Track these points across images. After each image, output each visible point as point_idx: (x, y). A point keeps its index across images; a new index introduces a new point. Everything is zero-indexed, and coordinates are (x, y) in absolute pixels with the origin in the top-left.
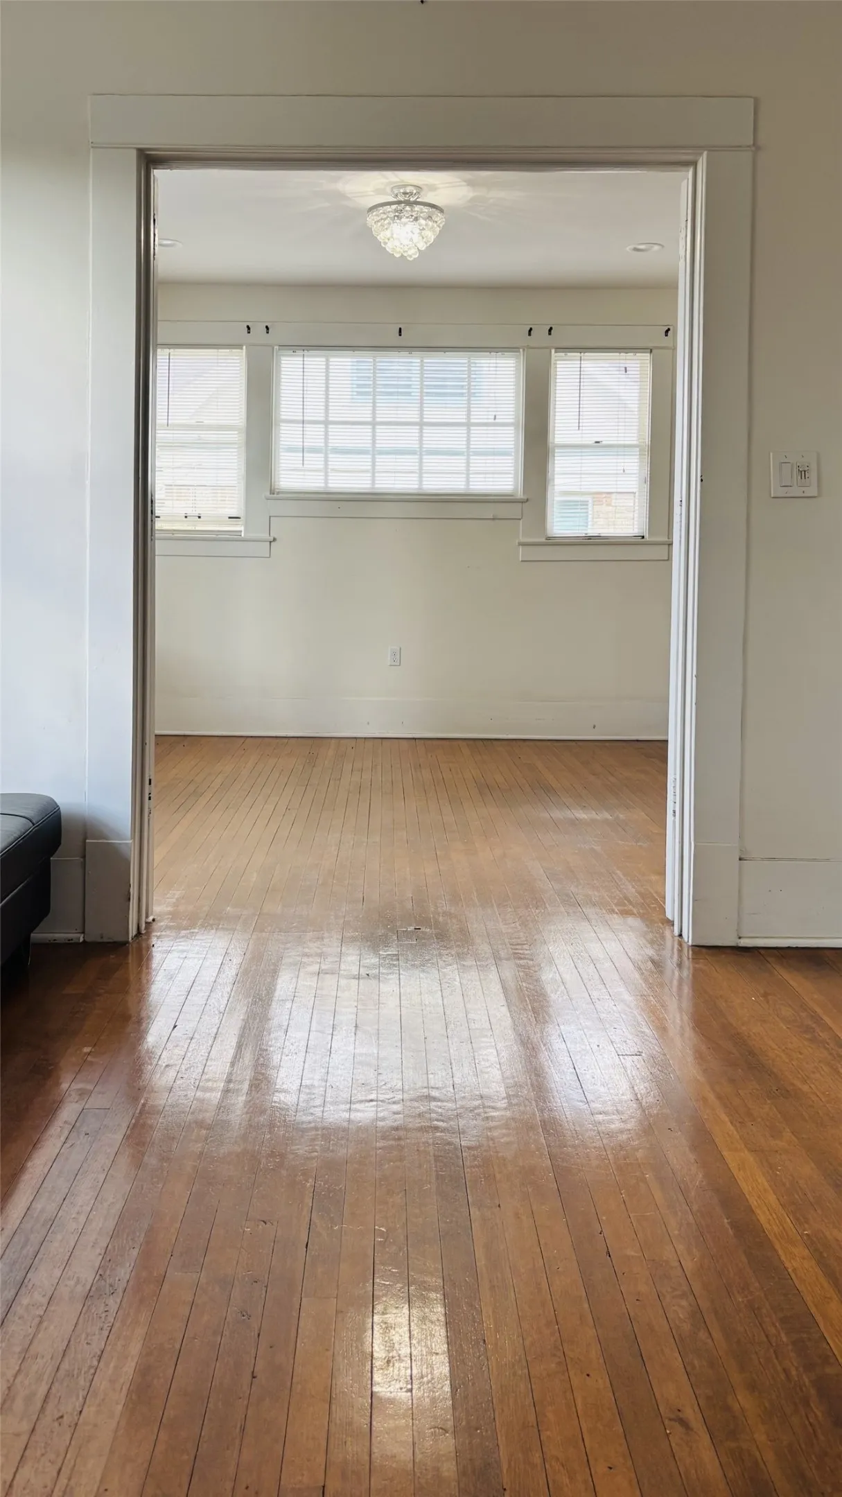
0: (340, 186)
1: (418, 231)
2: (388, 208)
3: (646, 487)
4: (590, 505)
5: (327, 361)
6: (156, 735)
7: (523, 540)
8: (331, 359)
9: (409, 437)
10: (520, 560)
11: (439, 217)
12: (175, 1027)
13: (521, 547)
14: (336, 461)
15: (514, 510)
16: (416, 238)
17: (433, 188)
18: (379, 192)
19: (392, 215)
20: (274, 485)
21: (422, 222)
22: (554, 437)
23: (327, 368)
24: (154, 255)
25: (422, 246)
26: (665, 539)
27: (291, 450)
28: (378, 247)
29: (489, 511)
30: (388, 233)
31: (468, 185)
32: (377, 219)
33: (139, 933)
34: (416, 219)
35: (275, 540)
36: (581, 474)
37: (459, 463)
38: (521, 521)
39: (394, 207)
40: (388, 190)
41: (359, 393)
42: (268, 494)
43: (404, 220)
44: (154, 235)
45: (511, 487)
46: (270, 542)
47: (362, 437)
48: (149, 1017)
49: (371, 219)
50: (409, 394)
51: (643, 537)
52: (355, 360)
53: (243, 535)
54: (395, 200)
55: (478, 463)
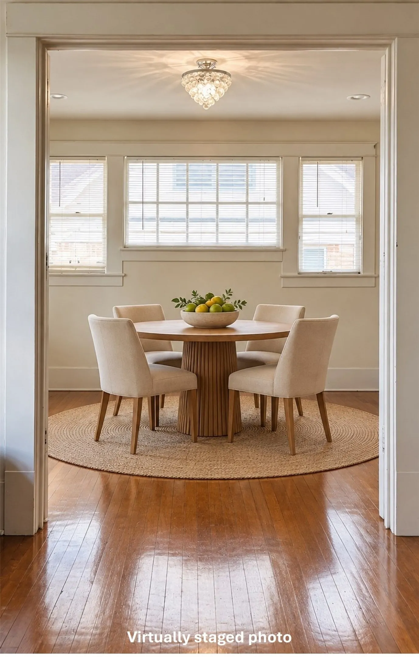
0: (164, 60)
1: (215, 88)
2: (196, 74)
3: (361, 242)
4: (325, 253)
5: (158, 166)
6: (49, 391)
7: (283, 274)
8: (160, 164)
9: (209, 211)
10: (282, 286)
11: (228, 79)
12: (62, 592)
13: (282, 279)
14: (164, 226)
15: (276, 257)
16: (213, 92)
17: (223, 61)
18: (189, 63)
19: (198, 78)
20: (125, 242)
21: (217, 82)
22: (302, 211)
23: (158, 169)
24: (48, 104)
25: (217, 98)
26: (373, 274)
27: (135, 219)
28: (189, 98)
29: (262, 257)
30: (195, 90)
31: (246, 59)
32: (187, 81)
33: (40, 529)
34: (213, 81)
35: (125, 275)
36: (319, 233)
37: (241, 227)
38: (282, 263)
39: (199, 73)
40: (195, 62)
41: (178, 185)
42: (122, 248)
43: (206, 81)
44: (48, 92)
45: (275, 242)
46: (123, 277)
47: (180, 211)
48: (45, 586)
49: (184, 81)
50: (210, 185)
51: (359, 273)
52: (176, 164)
53: (106, 273)
54: (200, 68)
55: (253, 227)
